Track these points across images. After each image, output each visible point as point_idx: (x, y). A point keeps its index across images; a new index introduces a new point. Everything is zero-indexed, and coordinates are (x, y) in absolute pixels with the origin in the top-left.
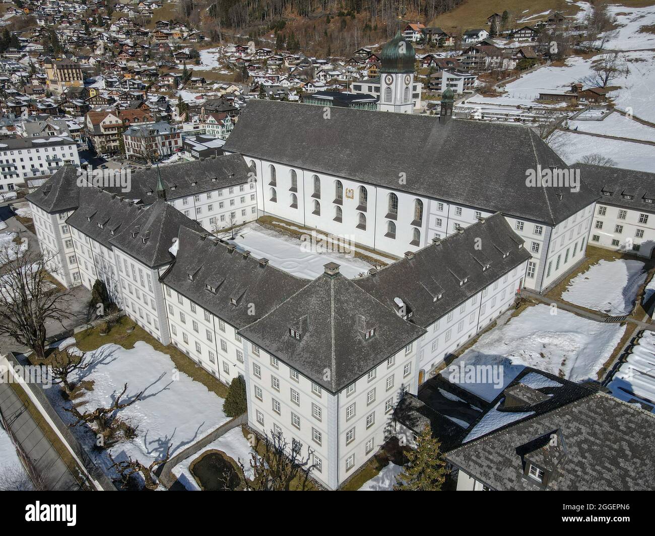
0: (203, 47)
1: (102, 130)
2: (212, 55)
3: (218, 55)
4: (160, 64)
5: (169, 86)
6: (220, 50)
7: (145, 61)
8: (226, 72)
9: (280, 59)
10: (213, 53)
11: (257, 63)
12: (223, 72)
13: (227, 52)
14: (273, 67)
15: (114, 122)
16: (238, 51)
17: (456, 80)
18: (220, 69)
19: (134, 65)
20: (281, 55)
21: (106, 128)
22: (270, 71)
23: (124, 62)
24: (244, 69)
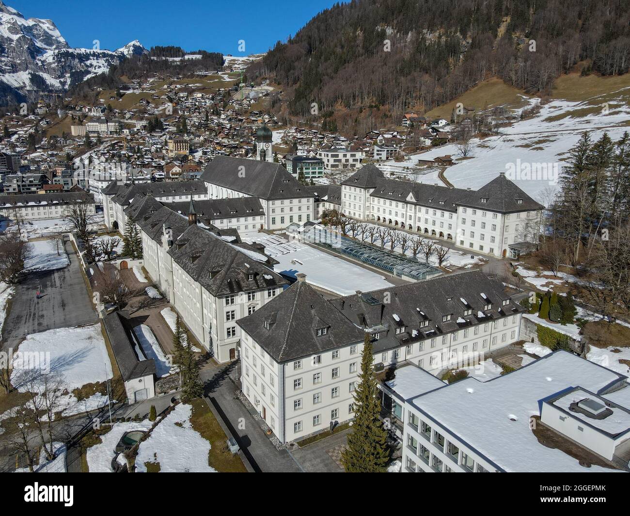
0: (275, 129)
1: (171, 175)
2: (279, 134)
3: (283, 134)
4: (242, 140)
5: (241, 155)
6: (285, 132)
7: (233, 138)
8: (284, 146)
9: (322, 138)
10: (280, 133)
11: (306, 140)
12: (282, 146)
13: (289, 133)
14: (315, 143)
15: (178, 171)
16: (296, 132)
17: (381, 151)
18: (280, 144)
19: (226, 141)
20: (323, 135)
21: (173, 174)
22: (313, 146)
23: (221, 139)
24: (295, 144)
